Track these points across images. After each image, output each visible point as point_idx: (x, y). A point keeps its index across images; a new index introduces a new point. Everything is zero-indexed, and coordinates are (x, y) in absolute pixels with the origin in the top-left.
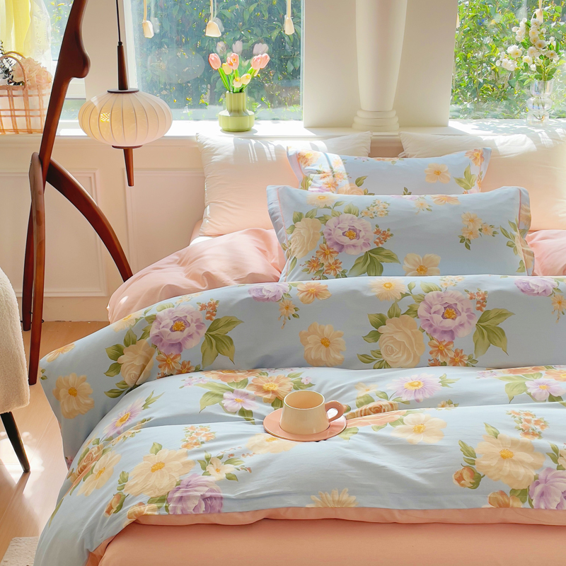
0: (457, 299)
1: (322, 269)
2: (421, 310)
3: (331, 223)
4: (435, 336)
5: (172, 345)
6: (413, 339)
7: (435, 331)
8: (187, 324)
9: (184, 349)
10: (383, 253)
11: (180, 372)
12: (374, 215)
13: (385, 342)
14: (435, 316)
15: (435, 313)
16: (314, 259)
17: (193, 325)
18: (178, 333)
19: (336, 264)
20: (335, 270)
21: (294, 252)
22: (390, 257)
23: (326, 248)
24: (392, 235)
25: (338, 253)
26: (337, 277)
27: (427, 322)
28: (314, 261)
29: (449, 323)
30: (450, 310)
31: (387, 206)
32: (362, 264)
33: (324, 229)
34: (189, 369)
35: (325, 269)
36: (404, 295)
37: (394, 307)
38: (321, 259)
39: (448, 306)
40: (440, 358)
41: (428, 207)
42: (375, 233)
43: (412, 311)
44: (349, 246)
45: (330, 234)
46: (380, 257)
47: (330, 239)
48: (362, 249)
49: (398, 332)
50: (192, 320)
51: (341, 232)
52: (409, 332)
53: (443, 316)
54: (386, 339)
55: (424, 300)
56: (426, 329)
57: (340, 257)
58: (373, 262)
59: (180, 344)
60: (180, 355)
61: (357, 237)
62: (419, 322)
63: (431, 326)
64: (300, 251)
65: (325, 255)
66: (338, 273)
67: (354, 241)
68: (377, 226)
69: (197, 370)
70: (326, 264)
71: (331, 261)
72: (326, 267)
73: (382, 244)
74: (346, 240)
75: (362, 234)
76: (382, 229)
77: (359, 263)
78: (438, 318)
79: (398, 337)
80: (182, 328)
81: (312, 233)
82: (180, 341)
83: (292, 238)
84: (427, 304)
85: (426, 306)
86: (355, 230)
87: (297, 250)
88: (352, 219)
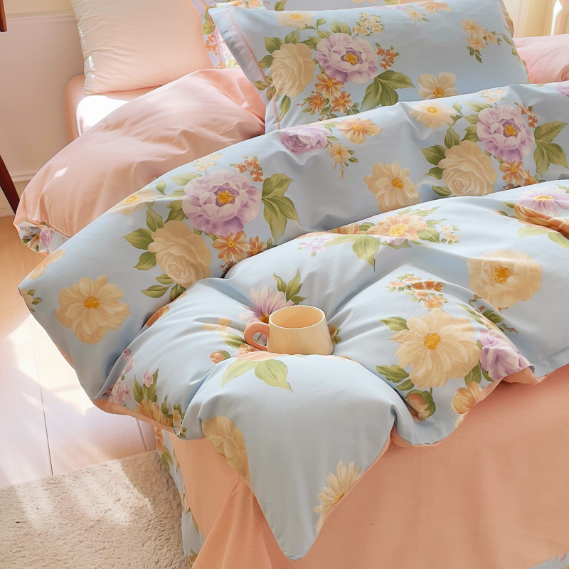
0: (512, 114)
1: (328, 106)
2: (480, 131)
3: (322, 45)
4: (504, 158)
5: (228, 223)
6: (481, 166)
7: (502, 153)
8: (234, 193)
9: (245, 224)
10: (394, 77)
11: (251, 255)
12: (369, 31)
13: (451, 178)
14: (496, 136)
15: (495, 132)
16: (315, 94)
17: (242, 192)
18: (227, 206)
19: (344, 97)
20: (344, 105)
21: (281, 90)
22: (403, 81)
23: (326, 78)
24: (397, 54)
25: (343, 83)
26: (348, 113)
27: (491, 144)
28: (315, 98)
29: (513, 141)
30: (509, 128)
31: (378, 19)
32: (373, 94)
33: (316, 55)
34: (260, 247)
35: (332, 105)
36: (456, 118)
37: (449, 132)
38: (325, 94)
39: (506, 123)
40: (514, 182)
41: (423, 17)
42: (378, 53)
43: (471, 135)
44: (353, 73)
45: (326, 61)
46: (392, 82)
47: (328, 67)
48: (369, 75)
49: (462, 162)
50: (238, 186)
51: (338, 57)
52: (475, 159)
53: (504, 134)
54: (451, 173)
55: (479, 120)
56: (493, 152)
57: (347, 87)
58: (385, 90)
59: (236, 218)
60: (242, 232)
61: (359, 60)
62: (482, 146)
63: (496, 148)
64: (291, 87)
65: (328, 88)
66: (348, 108)
67: (357, 67)
68: (377, 45)
69: (270, 246)
70: (331, 99)
71: (338, 95)
72: (333, 102)
73: (390, 66)
74: (347, 66)
75: (364, 57)
76: (385, 48)
77: (370, 93)
78: (500, 138)
79: (465, 167)
80: (230, 199)
81: (301, 61)
82: (235, 214)
83: (272, 72)
84: (485, 124)
85: (483, 127)
86: (354, 53)
87: (287, 86)
88: (345, 39)
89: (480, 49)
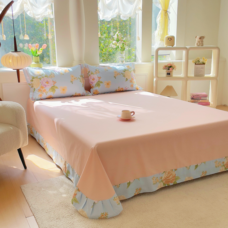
3: (42, 79)
10: (55, 87)
16: (40, 89)
20: (45, 91)
22: (57, 87)
23: (42, 86)
24: (56, 82)
32: (51, 90)
33: (41, 81)
41: (63, 74)
44: (47, 86)
47: (43, 84)
48: (50, 86)
51: (45, 82)
57: (46, 88)
58: (53, 89)
65: (42, 88)
67: (48, 84)
71: (44, 89)
73: (55, 84)
74: (46, 84)
75: (50, 82)
76: (54, 81)
86: (48, 82)
88: (47, 78)
89: (73, 81)
